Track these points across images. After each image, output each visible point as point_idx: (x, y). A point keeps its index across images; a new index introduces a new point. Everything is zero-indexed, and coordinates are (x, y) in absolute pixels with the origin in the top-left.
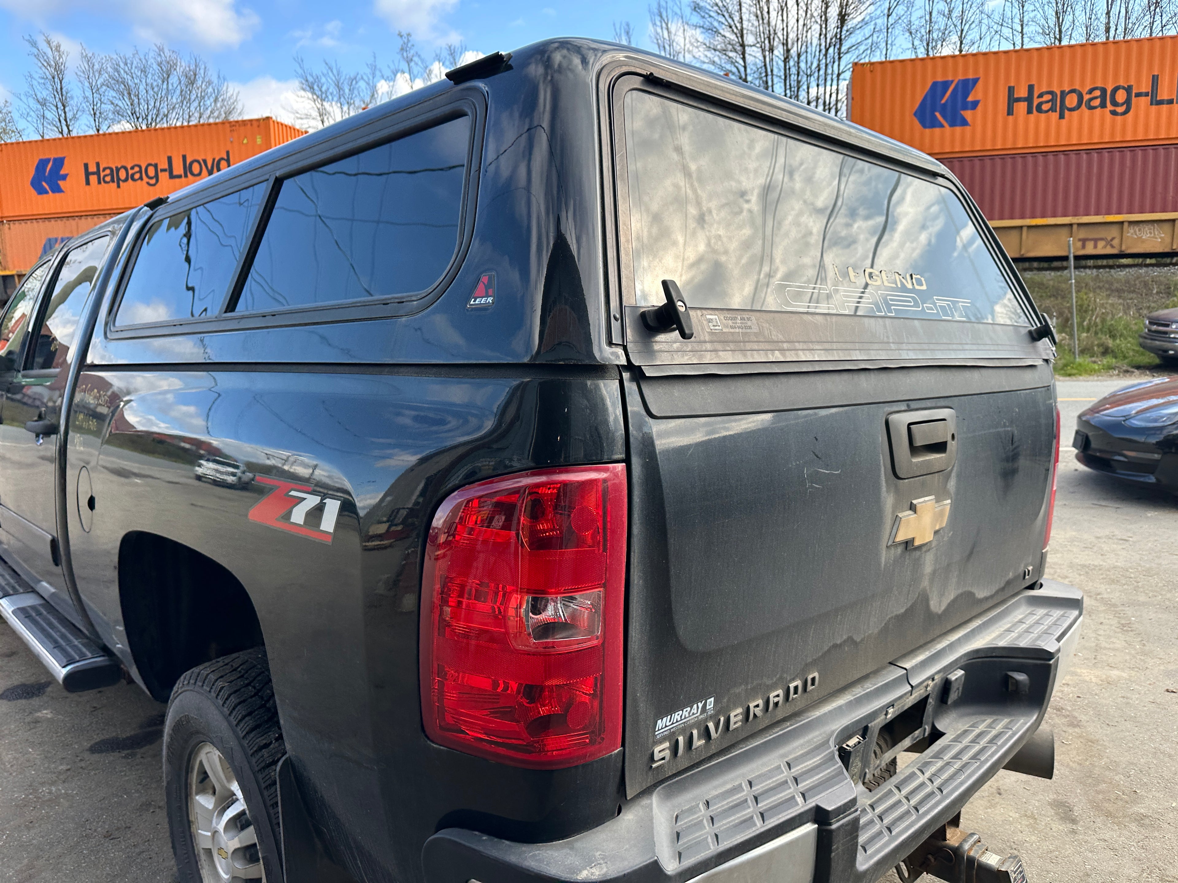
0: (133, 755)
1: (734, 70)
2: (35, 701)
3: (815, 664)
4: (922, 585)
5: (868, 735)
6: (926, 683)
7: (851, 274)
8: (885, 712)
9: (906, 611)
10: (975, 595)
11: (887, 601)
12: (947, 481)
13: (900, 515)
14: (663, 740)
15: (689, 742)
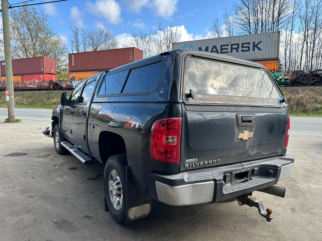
0: (94, 181)
1: (247, 30)
2: (75, 170)
3: (219, 158)
4: (246, 148)
5: (232, 175)
6: (247, 168)
7: (232, 88)
8: (236, 171)
9: (242, 153)
10: (262, 154)
11: (237, 150)
12: (253, 128)
13: (239, 133)
14: (187, 163)
15: (192, 165)
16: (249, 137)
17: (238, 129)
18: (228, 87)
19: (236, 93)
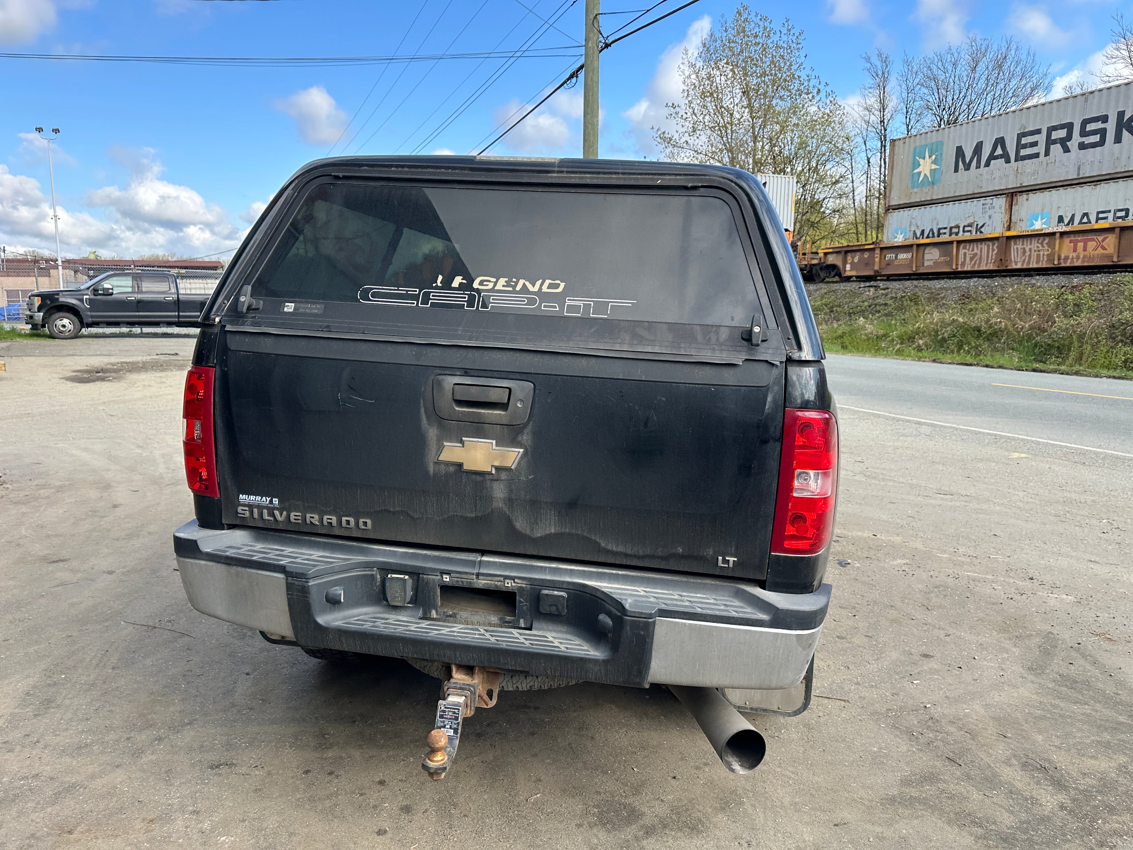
3: (367, 515)
4: (495, 505)
5: (420, 582)
6: (502, 579)
7: (457, 281)
8: (439, 574)
9: (476, 517)
10: (599, 544)
11: (444, 501)
12: (518, 434)
13: (445, 444)
14: (244, 505)
15: (261, 514)
16: (497, 464)
17: (440, 425)
18: (440, 278)
19: (465, 298)
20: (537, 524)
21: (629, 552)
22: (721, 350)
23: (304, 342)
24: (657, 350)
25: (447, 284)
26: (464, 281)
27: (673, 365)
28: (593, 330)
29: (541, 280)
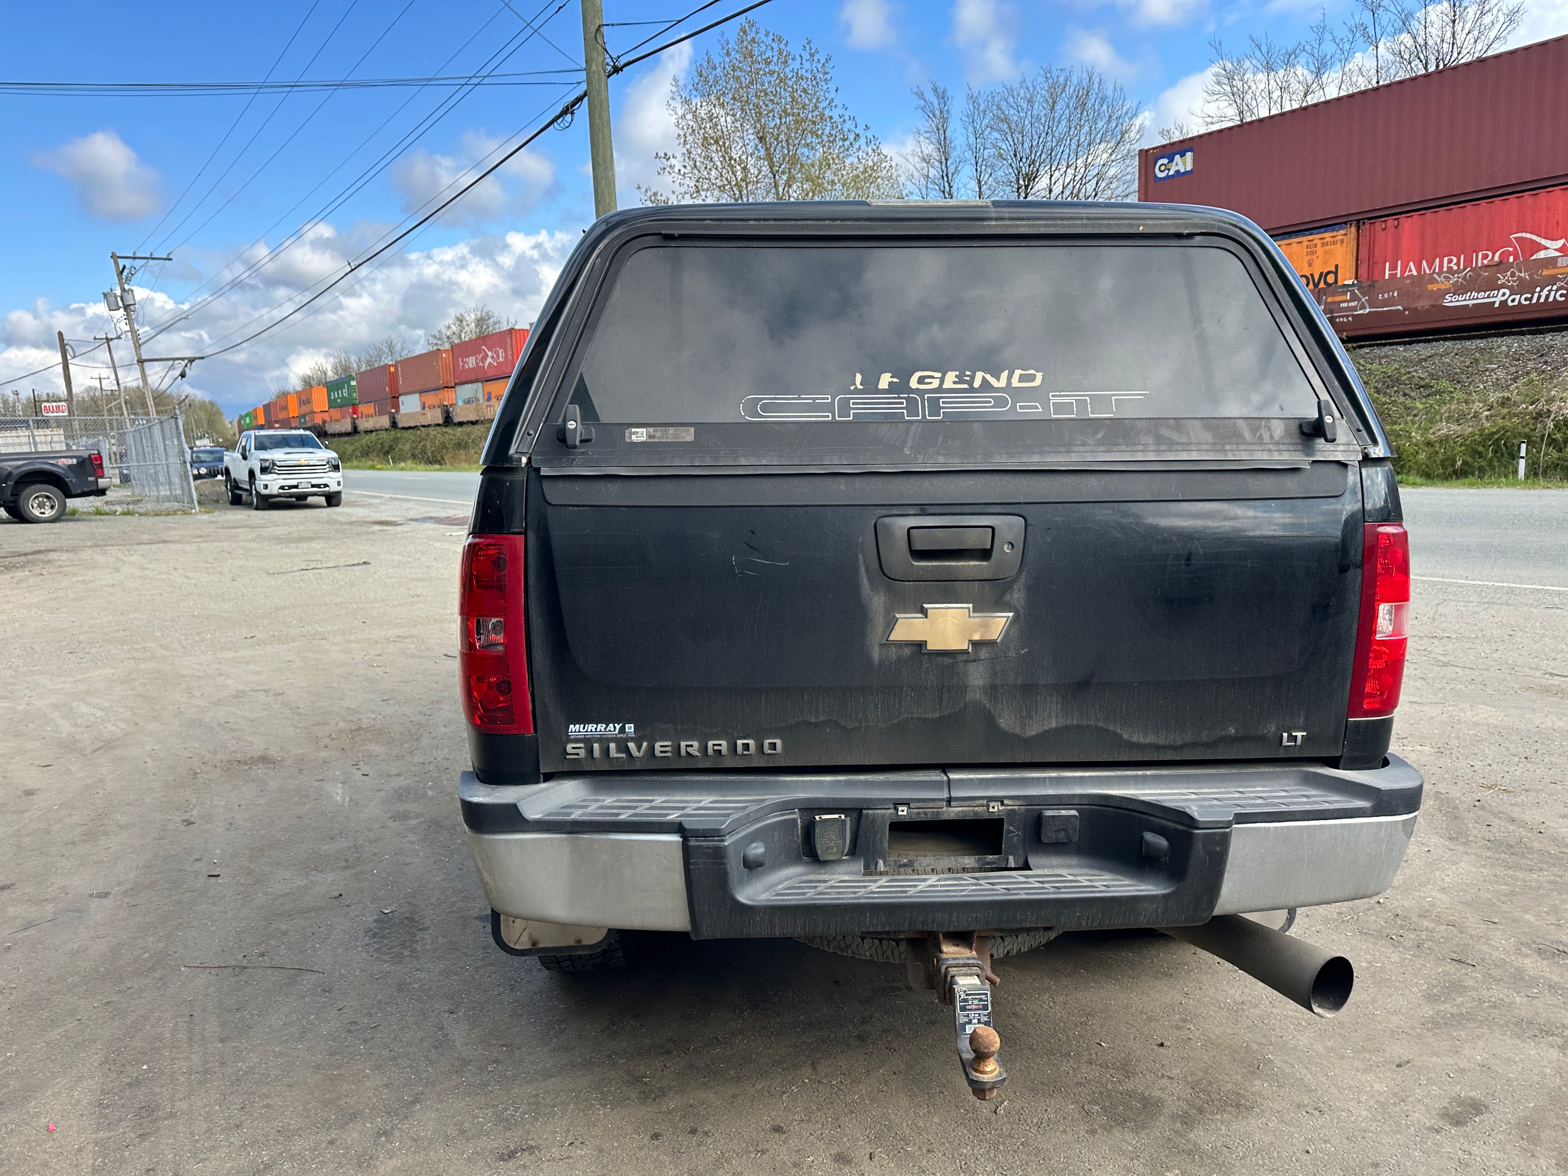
3: (774, 733)
4: (969, 697)
5: (863, 821)
6: (985, 802)
7: (885, 380)
8: (891, 806)
9: (942, 718)
10: (1120, 736)
11: (894, 699)
12: (1005, 592)
13: (898, 616)
14: (577, 741)
15: (606, 751)
16: (976, 637)
17: (889, 591)
18: (859, 377)
19: (902, 403)
20: (1031, 717)
21: (1162, 742)
22: (1279, 451)
23: (669, 485)
24: (1195, 456)
25: (871, 386)
26: (895, 380)
27: (1217, 475)
28: (1100, 436)
29: (1007, 372)
